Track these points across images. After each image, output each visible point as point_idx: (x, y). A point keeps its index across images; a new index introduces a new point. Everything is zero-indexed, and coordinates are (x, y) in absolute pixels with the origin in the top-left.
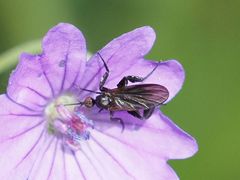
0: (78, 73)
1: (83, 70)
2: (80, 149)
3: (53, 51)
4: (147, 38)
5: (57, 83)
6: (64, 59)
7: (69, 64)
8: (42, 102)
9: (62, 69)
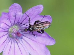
0: (19, 19)
1: (21, 18)
2: (19, 42)
3: (12, 12)
4: (40, 8)
5: (13, 22)
6: (15, 14)
7: (17, 16)
8: (8, 27)
9: (14, 17)
